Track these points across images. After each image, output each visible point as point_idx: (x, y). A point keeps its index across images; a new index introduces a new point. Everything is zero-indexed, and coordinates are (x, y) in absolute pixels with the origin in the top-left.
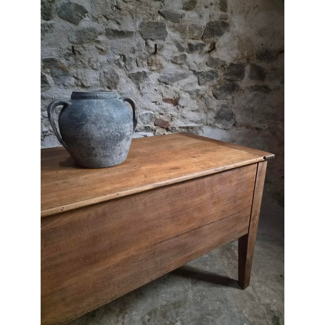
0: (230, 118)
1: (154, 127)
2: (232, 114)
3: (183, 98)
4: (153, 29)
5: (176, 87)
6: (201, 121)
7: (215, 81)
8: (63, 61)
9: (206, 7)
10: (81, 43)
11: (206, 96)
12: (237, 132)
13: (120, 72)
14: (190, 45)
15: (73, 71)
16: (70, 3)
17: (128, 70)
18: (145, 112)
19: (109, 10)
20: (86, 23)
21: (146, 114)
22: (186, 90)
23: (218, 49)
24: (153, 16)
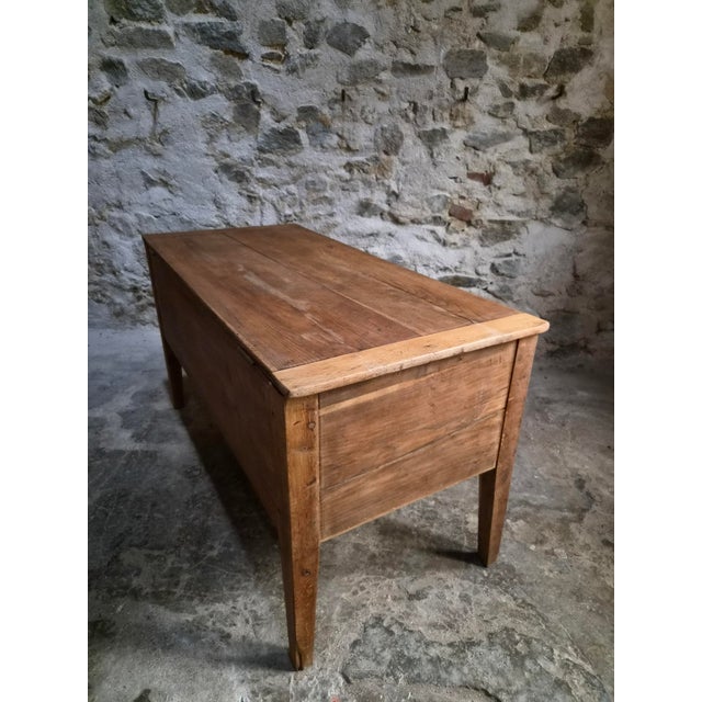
0: (578, 211)
1: (449, 218)
2: (582, 205)
3: (500, 173)
4: (466, 62)
5: (491, 155)
6: (527, 213)
7: (558, 147)
8: (326, 110)
9: (556, 25)
10: (354, 82)
11: (541, 171)
12: (588, 235)
13: (406, 129)
14: (522, 87)
15: (337, 125)
16: (346, 23)
17: (418, 126)
18: (436, 193)
19: (402, 33)
20: (365, 53)
21: (439, 196)
22: (507, 160)
23: (569, 94)
24: (468, 41)
